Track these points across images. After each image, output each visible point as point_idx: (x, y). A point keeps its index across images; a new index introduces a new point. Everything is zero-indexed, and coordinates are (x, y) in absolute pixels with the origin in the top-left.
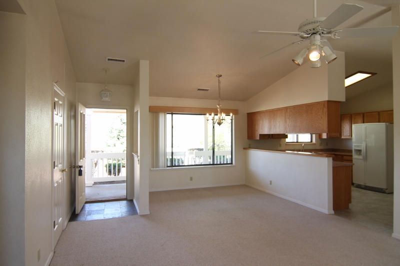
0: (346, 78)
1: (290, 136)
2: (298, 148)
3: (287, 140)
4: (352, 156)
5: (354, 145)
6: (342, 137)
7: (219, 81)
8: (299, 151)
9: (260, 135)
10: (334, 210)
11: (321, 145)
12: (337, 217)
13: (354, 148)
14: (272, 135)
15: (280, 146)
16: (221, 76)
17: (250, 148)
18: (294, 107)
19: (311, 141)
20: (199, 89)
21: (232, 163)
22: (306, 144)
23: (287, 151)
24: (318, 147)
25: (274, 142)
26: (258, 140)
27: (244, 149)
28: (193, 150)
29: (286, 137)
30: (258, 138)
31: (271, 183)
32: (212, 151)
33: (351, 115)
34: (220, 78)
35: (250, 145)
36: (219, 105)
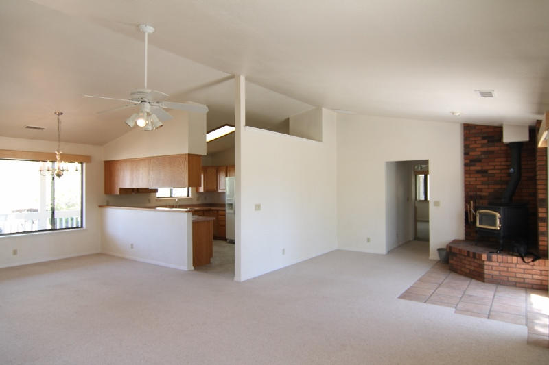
0: (208, 133)
1: (159, 190)
2: (171, 204)
3: (158, 195)
4: (225, 210)
5: (227, 198)
6: (219, 191)
7: (58, 119)
8: (173, 207)
9: (121, 189)
10: (193, 265)
11: (198, 199)
12: (196, 272)
13: (227, 202)
14: (138, 189)
15: (149, 201)
16: (62, 114)
17: (108, 205)
18: (158, 158)
19: (188, 196)
20: (28, 127)
21: (82, 227)
22: (181, 199)
23: (158, 208)
24: (195, 202)
25: (140, 197)
26: (117, 196)
27: (100, 207)
28: (20, 211)
29: (156, 191)
30: (118, 193)
31: (132, 247)
32: (51, 212)
33: (227, 167)
34: (60, 116)
35: (108, 201)
36: (58, 151)
